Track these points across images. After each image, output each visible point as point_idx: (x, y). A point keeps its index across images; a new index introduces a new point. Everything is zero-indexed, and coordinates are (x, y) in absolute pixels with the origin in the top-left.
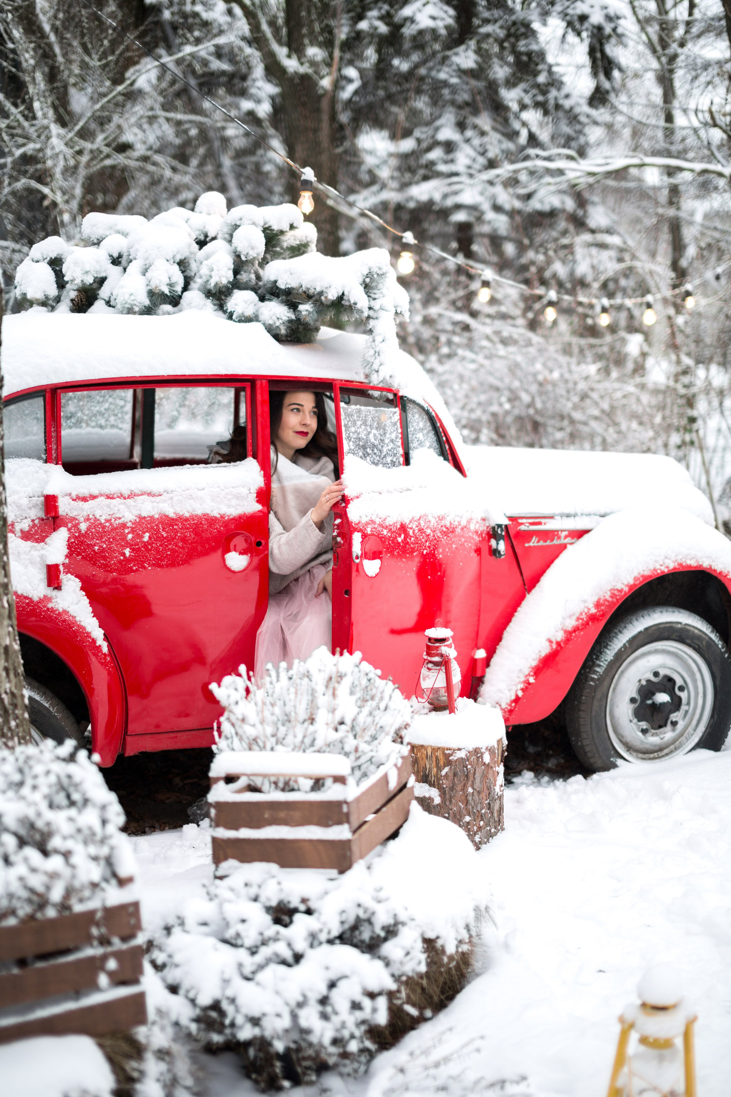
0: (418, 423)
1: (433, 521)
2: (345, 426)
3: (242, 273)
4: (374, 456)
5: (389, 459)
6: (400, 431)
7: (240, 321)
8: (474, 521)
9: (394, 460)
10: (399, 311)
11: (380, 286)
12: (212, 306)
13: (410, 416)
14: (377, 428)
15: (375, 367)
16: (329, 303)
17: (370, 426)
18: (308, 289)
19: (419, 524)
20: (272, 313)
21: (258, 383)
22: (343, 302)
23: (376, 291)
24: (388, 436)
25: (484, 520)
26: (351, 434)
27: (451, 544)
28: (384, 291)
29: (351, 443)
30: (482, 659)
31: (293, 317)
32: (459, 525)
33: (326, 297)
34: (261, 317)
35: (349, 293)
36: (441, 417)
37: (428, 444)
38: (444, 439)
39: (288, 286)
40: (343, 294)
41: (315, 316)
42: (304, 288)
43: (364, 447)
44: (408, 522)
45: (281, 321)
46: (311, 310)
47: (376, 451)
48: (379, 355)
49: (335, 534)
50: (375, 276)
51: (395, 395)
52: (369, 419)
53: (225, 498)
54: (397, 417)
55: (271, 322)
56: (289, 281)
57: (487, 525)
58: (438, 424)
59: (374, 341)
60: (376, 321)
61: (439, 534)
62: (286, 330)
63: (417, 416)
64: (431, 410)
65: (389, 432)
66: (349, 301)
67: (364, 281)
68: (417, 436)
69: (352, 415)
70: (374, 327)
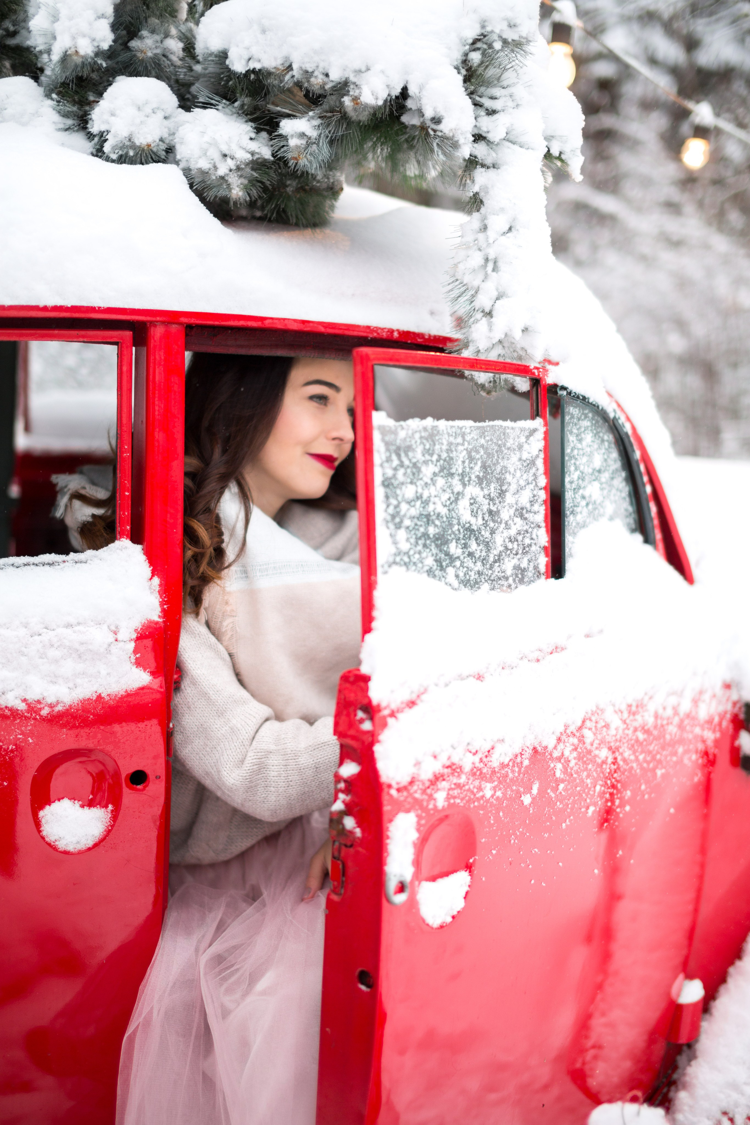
0: (590, 456)
1: (616, 722)
2: (387, 484)
3: (144, 33)
4: (469, 562)
5: (509, 565)
6: (543, 481)
7: (122, 160)
8: (707, 697)
9: (524, 564)
10: (555, 152)
11: (509, 77)
12: (56, 117)
13: (571, 439)
14: (480, 480)
15: (484, 301)
16: (364, 117)
17: (463, 475)
18: (308, 74)
19: (582, 740)
20: (206, 138)
21: (158, 332)
22: (405, 119)
23: (496, 91)
24: (509, 498)
25: (728, 686)
26: (404, 507)
27: (654, 770)
28: (519, 91)
29: (402, 534)
30: (695, 1005)
31: (266, 153)
32: (676, 713)
33: (355, 99)
34: (181, 152)
35: (421, 88)
36: (642, 432)
37: (609, 508)
38: (649, 489)
39: (252, 65)
40: (404, 93)
41: (325, 151)
42: (296, 72)
43: (441, 541)
44: (551, 743)
45: (231, 164)
46: (313, 134)
47: (473, 546)
48: (495, 269)
49: (338, 806)
50: (498, 45)
51: (536, 382)
52: (460, 455)
53: (42, 656)
54: (537, 443)
55: (204, 164)
56: (255, 51)
57: (735, 697)
58: (637, 454)
59: (484, 228)
60: (492, 172)
61: (627, 754)
62: (246, 189)
63: (588, 438)
64: (622, 420)
65: (513, 488)
66: (420, 113)
67: (465, 62)
68: (587, 493)
69: (409, 449)
70: (485, 189)
